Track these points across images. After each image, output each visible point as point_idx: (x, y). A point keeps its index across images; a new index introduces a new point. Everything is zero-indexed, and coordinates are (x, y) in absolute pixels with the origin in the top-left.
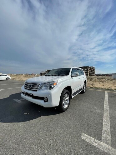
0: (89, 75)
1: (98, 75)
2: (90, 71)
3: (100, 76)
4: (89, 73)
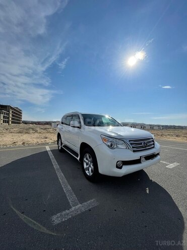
0: (10, 122)
1: (25, 123)
2: (13, 116)
3: (31, 125)
4: (10, 119)
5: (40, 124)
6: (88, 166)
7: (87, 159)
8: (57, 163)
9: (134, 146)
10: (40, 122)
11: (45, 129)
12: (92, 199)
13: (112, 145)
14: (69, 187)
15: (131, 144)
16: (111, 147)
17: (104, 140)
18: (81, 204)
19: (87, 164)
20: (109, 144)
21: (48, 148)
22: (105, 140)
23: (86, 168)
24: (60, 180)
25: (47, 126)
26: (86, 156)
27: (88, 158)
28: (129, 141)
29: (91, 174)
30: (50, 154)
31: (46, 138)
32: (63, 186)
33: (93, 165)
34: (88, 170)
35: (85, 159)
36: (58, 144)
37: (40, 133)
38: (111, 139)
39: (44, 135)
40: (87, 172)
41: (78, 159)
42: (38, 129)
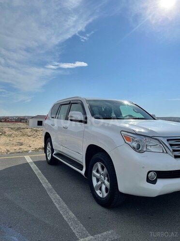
5: (8, 121)
6: (100, 183)
7: (98, 171)
8: (47, 181)
9: (176, 148)
10: (8, 118)
11: (18, 129)
12: (108, 230)
13: (139, 146)
14: (71, 213)
15: (171, 145)
16: (138, 149)
17: (126, 138)
18: (92, 235)
19: (98, 180)
20: (135, 145)
21: (28, 159)
22: (129, 139)
23: (97, 186)
24: (56, 205)
25: (21, 125)
26: (97, 166)
27: (100, 169)
28: (168, 140)
29: (106, 195)
30: (34, 167)
31: (21, 144)
32: (61, 212)
33: (108, 180)
34: (100, 189)
35: (94, 172)
36: (46, 152)
37: (10, 136)
38: (138, 138)
39: (17, 140)
40: (98, 192)
41: (83, 172)
42: (6, 130)
